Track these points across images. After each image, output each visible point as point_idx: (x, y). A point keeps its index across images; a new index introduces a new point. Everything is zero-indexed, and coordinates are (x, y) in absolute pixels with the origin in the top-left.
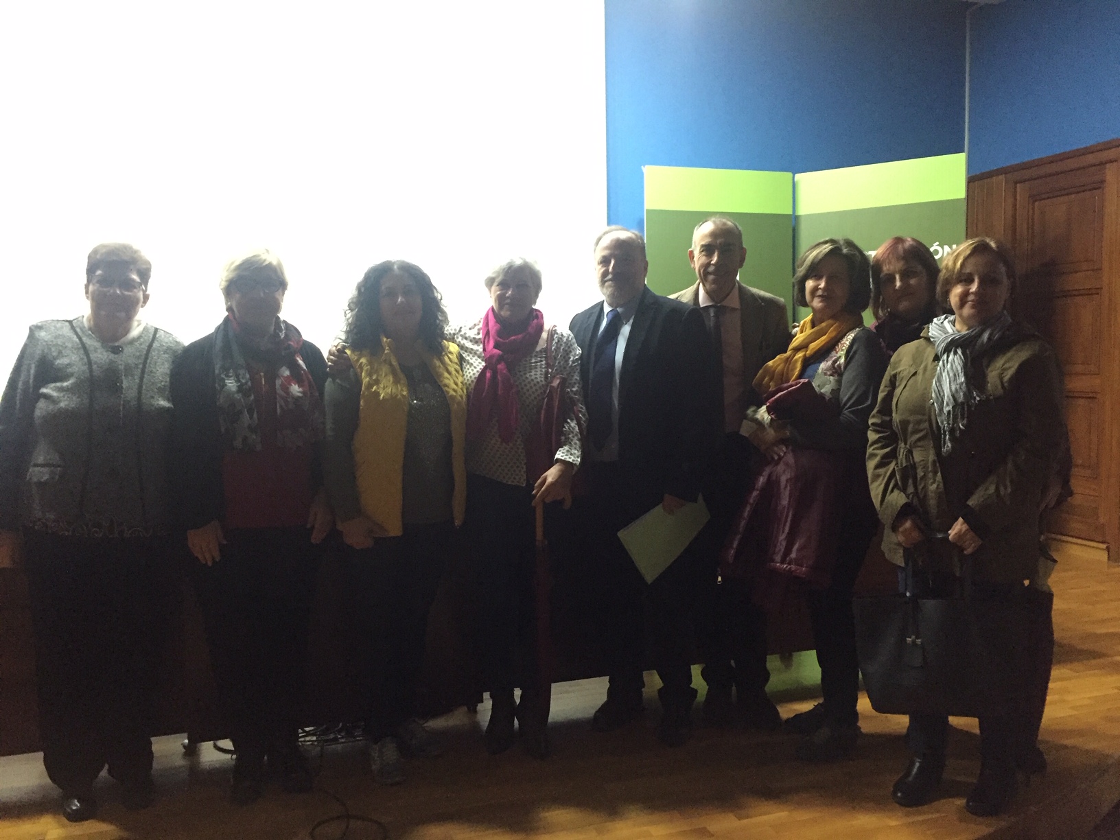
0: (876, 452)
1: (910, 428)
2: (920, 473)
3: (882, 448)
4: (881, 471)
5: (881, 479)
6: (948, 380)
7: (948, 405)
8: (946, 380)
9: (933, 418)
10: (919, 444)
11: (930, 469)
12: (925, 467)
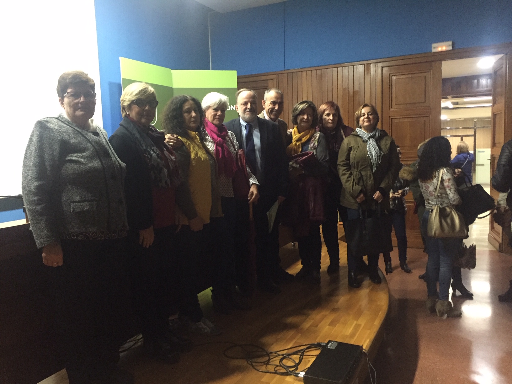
0: (346, 173)
1: (360, 164)
2: (365, 179)
3: (347, 171)
4: (349, 179)
5: (350, 181)
6: (373, 149)
7: (375, 156)
8: (372, 148)
9: (369, 161)
10: (364, 169)
11: (368, 177)
12: (366, 176)
